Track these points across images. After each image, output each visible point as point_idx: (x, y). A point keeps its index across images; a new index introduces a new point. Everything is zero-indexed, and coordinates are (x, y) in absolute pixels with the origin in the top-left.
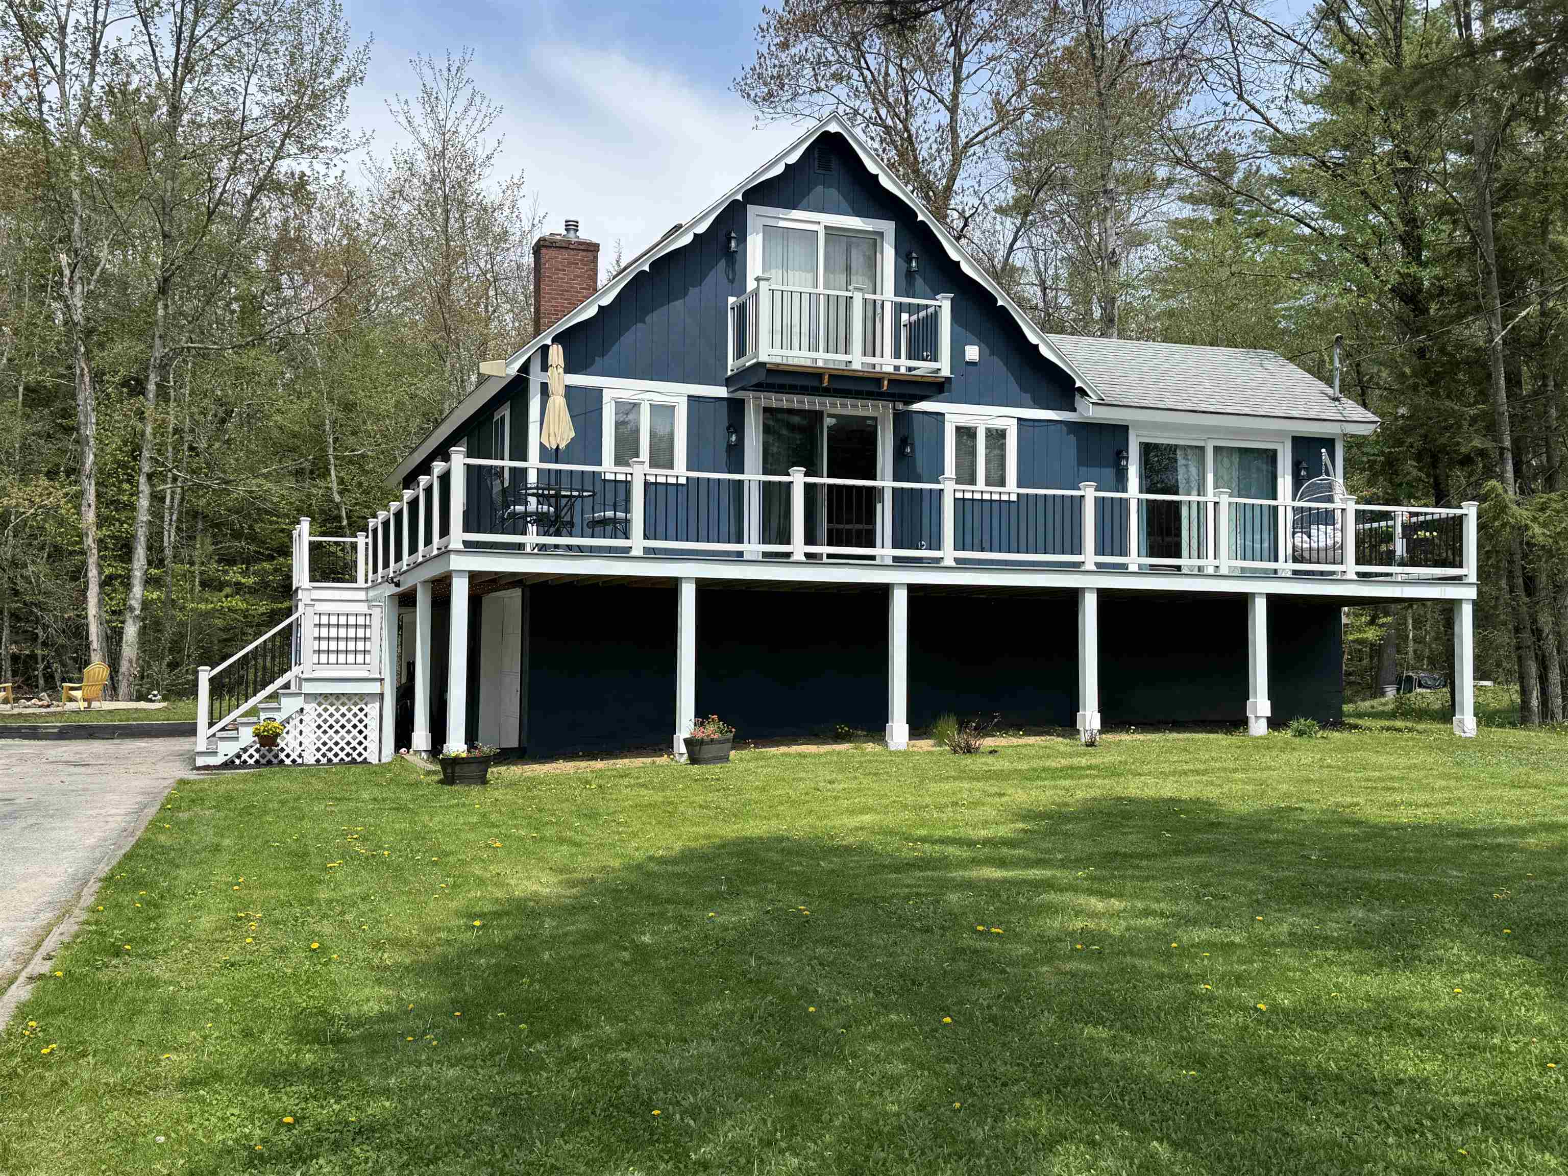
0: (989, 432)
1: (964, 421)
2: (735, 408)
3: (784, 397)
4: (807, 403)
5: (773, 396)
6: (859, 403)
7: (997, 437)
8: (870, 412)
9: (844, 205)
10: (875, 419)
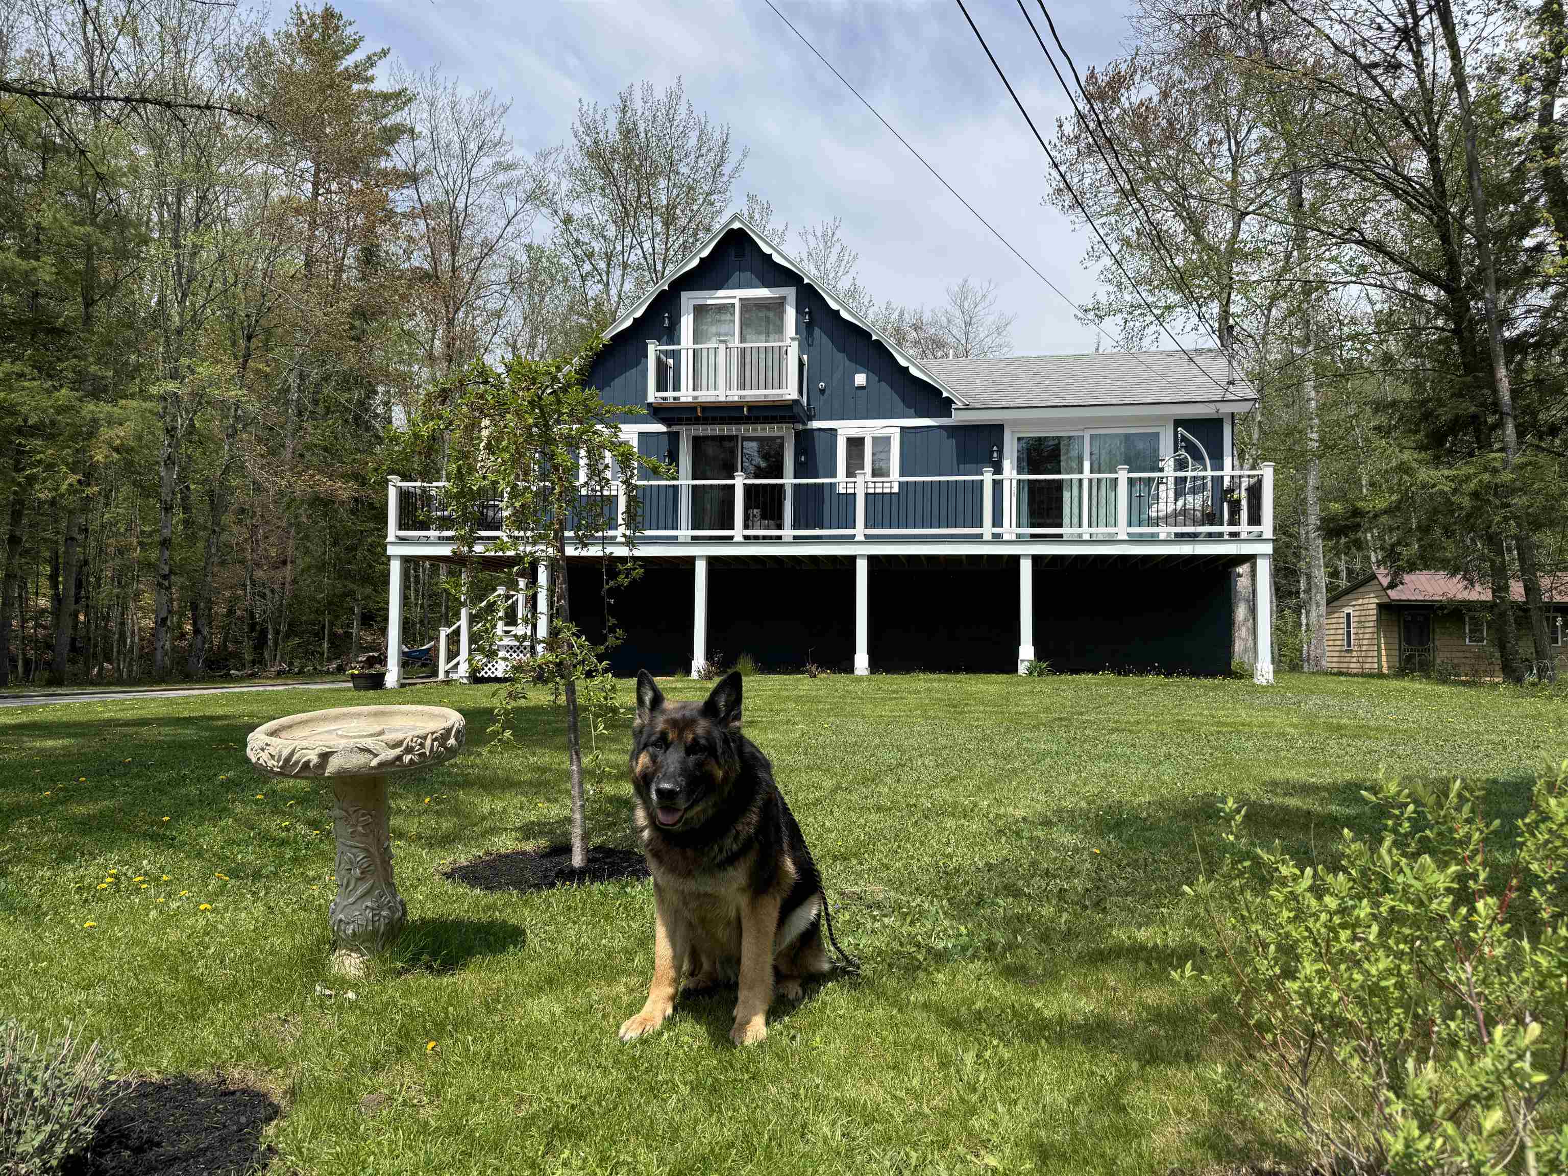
0: (875, 439)
1: (854, 433)
2: (673, 438)
3: (709, 428)
4: (726, 430)
5: (701, 427)
6: (767, 426)
7: (882, 443)
8: (776, 433)
9: (756, 281)
10: (782, 438)
